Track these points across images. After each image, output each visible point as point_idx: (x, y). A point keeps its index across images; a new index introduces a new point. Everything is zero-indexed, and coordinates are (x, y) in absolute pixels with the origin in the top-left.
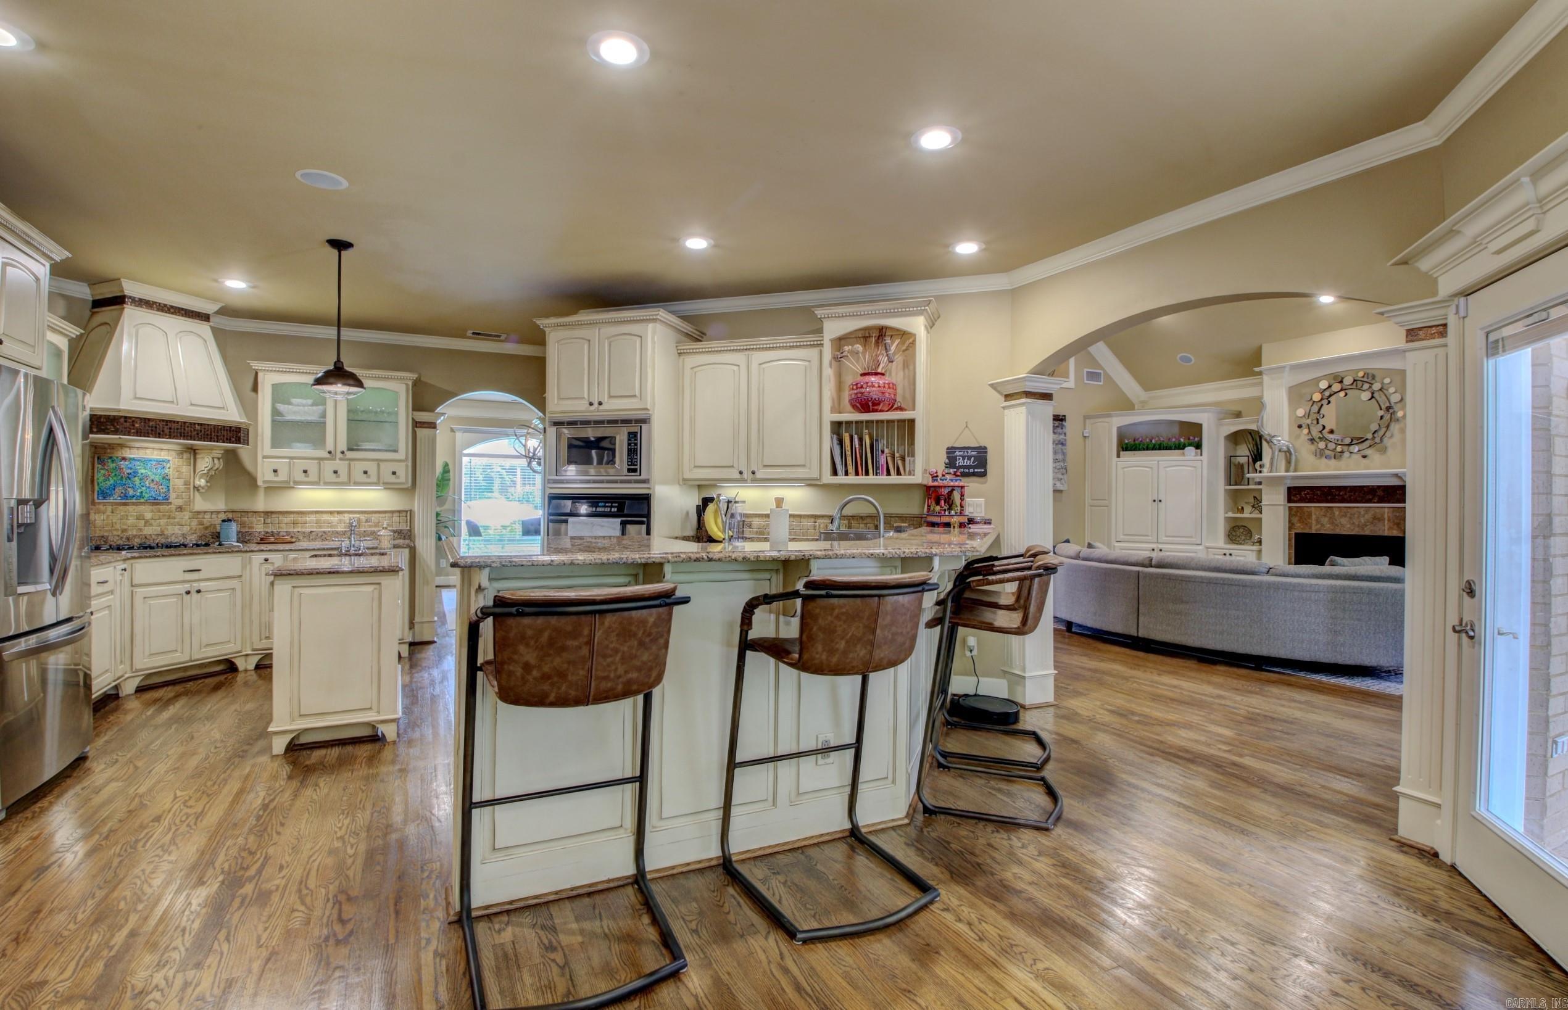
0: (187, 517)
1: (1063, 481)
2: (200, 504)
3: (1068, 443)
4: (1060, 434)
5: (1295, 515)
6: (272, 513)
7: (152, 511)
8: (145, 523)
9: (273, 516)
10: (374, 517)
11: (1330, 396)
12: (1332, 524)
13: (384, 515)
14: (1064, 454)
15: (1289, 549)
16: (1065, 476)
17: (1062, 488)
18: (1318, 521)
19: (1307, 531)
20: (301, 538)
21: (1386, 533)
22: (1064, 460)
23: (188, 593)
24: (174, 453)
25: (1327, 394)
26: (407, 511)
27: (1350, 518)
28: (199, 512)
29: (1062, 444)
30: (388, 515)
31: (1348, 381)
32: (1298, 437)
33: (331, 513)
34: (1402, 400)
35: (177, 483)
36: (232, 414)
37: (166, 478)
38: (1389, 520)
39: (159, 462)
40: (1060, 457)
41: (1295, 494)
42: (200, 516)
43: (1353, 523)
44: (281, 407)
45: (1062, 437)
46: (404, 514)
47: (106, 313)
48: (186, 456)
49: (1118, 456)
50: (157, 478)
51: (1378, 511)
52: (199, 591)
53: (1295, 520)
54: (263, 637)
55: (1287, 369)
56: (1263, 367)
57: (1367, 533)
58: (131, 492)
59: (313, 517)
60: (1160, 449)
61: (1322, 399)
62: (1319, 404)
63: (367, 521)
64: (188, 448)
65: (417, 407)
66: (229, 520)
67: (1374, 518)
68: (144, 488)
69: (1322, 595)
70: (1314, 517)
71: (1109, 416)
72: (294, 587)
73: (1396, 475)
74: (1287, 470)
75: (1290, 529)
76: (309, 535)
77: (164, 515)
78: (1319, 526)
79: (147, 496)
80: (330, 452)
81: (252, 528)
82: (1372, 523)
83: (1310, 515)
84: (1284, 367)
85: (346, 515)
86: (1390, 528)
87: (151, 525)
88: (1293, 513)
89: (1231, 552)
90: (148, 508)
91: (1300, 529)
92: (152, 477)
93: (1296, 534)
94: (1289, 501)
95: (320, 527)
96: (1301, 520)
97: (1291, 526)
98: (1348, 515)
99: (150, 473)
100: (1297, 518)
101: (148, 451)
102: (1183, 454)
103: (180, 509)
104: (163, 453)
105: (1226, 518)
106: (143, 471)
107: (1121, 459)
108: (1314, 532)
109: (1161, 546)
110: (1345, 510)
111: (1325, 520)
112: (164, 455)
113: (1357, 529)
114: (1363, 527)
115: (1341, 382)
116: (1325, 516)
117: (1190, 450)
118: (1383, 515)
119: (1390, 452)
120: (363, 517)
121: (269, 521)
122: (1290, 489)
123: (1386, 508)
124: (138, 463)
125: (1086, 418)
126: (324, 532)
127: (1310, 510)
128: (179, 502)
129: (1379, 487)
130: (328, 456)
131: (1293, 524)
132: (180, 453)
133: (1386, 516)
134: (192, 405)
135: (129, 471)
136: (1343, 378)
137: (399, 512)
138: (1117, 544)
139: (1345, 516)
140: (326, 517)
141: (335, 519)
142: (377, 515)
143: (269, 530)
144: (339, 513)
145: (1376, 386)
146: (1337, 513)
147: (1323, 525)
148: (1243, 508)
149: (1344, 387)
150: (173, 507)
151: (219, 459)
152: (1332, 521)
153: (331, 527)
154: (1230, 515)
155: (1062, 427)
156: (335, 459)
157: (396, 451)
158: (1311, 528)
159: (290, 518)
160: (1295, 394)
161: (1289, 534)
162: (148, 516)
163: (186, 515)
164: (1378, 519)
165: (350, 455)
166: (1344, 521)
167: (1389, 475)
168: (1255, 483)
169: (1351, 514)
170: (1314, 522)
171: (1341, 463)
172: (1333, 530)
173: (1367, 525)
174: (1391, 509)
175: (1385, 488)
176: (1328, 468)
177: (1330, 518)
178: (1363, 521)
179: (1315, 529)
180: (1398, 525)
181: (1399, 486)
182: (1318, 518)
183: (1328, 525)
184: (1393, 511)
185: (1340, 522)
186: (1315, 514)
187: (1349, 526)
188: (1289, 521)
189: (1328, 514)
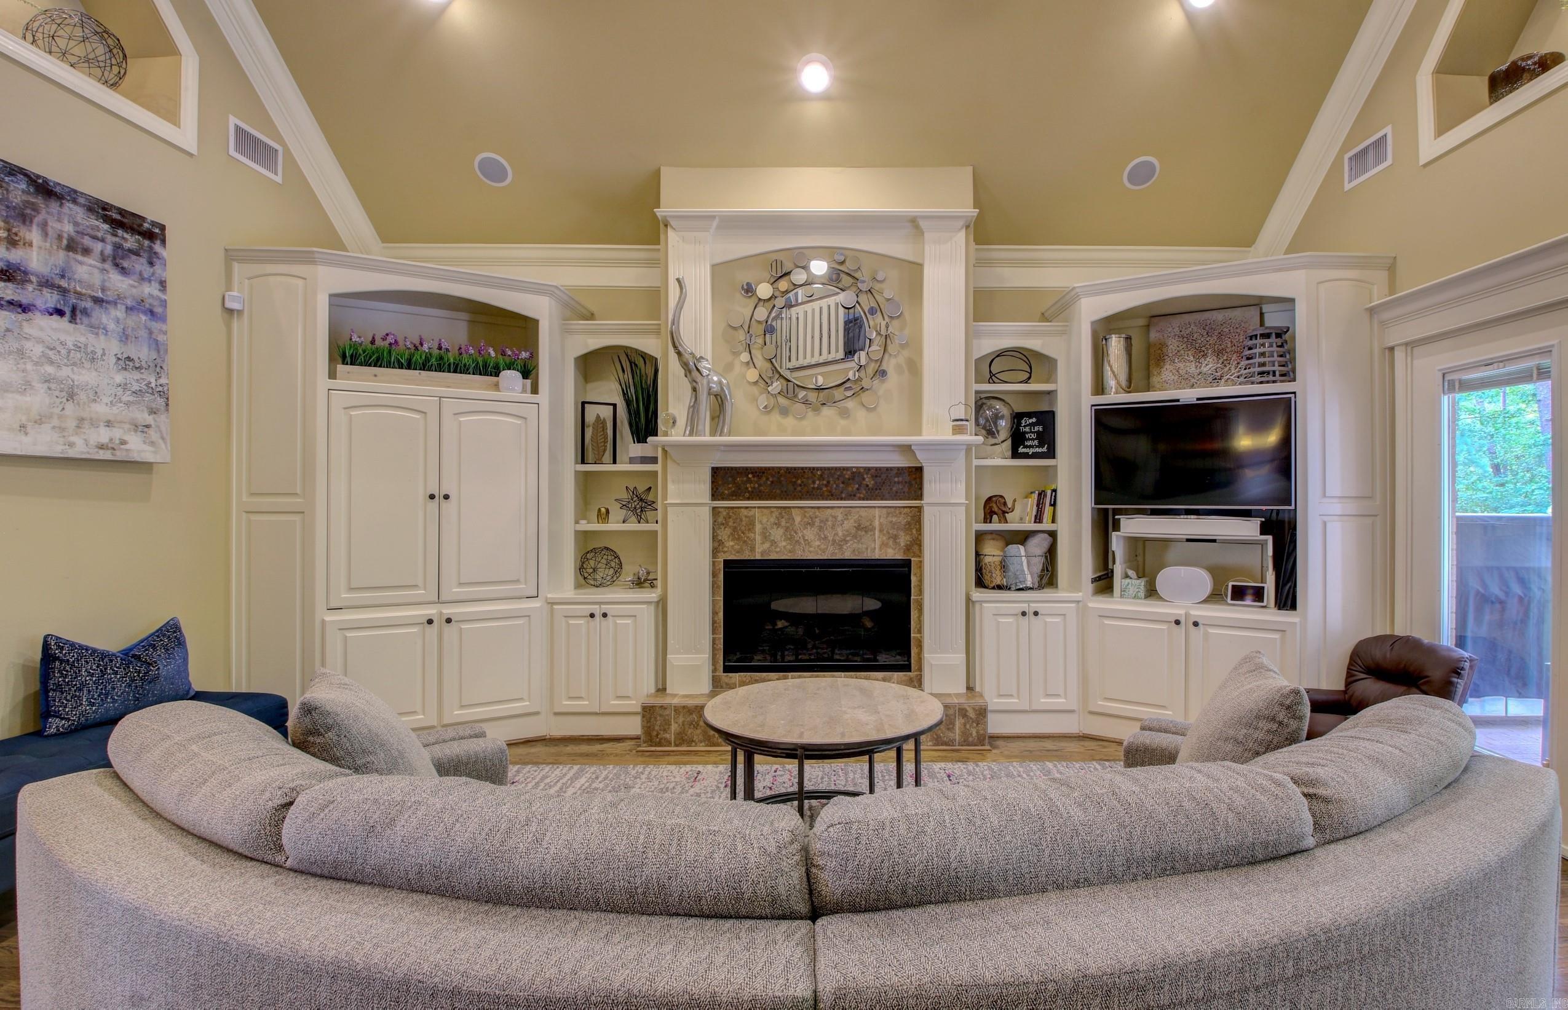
1: (153, 434)
3: (171, 312)
4: (142, 279)
5: (725, 524)
12: (790, 539)
14: (158, 346)
15: (714, 594)
16: (163, 418)
17: (149, 457)
18: (765, 537)
19: (746, 556)
21: (877, 554)
22: (158, 368)
27: (821, 528)
29: (152, 313)
32: (732, 365)
38: (881, 531)
40: (142, 353)
41: (725, 481)
43: (826, 538)
45: (150, 290)
49: (332, 375)
53: (724, 534)
55: (715, 223)
57: (848, 555)
60: (440, 368)
67: (859, 528)
70: (758, 527)
71: (308, 259)
73: (906, 448)
74: (714, 435)
75: (715, 552)
78: (767, 545)
82: (855, 537)
83: (751, 524)
84: (710, 217)
86: (884, 545)
88: (721, 520)
89: (605, 608)
91: (733, 551)
93: (725, 561)
94: (715, 495)
96: (736, 535)
97: (716, 546)
98: (817, 522)
100: (728, 531)
102: (496, 387)
105: (577, 532)
107: (338, 383)
108: (758, 557)
109: (448, 611)
110: (811, 512)
111: (777, 534)
113: (831, 549)
114: (840, 544)
116: (778, 525)
117: (510, 377)
118: (872, 521)
119: (881, 406)
122: (715, 471)
123: (878, 509)
125: (232, 256)
127: (751, 513)
129: (868, 469)
131: (721, 543)
133: (877, 523)
138: (330, 617)
139: (812, 524)
146: (798, 519)
147: (773, 543)
148: (608, 511)
152: (790, 533)
154: (583, 525)
155: (153, 259)
158: (753, 549)
160: (726, 278)
161: (714, 563)
164: (862, 529)
166: (810, 534)
167: (891, 449)
168: (632, 461)
169: (821, 521)
170: (758, 538)
171: (805, 423)
172: (790, 552)
173: (847, 542)
174: (884, 510)
175: (878, 473)
176: (782, 431)
177: (787, 529)
178: (840, 534)
179: (760, 551)
180: (895, 538)
181: (898, 468)
182: (765, 528)
183: (784, 544)
184: (888, 514)
185: (803, 537)
186: (761, 522)
187: (818, 543)
188: (714, 537)
189: (783, 522)
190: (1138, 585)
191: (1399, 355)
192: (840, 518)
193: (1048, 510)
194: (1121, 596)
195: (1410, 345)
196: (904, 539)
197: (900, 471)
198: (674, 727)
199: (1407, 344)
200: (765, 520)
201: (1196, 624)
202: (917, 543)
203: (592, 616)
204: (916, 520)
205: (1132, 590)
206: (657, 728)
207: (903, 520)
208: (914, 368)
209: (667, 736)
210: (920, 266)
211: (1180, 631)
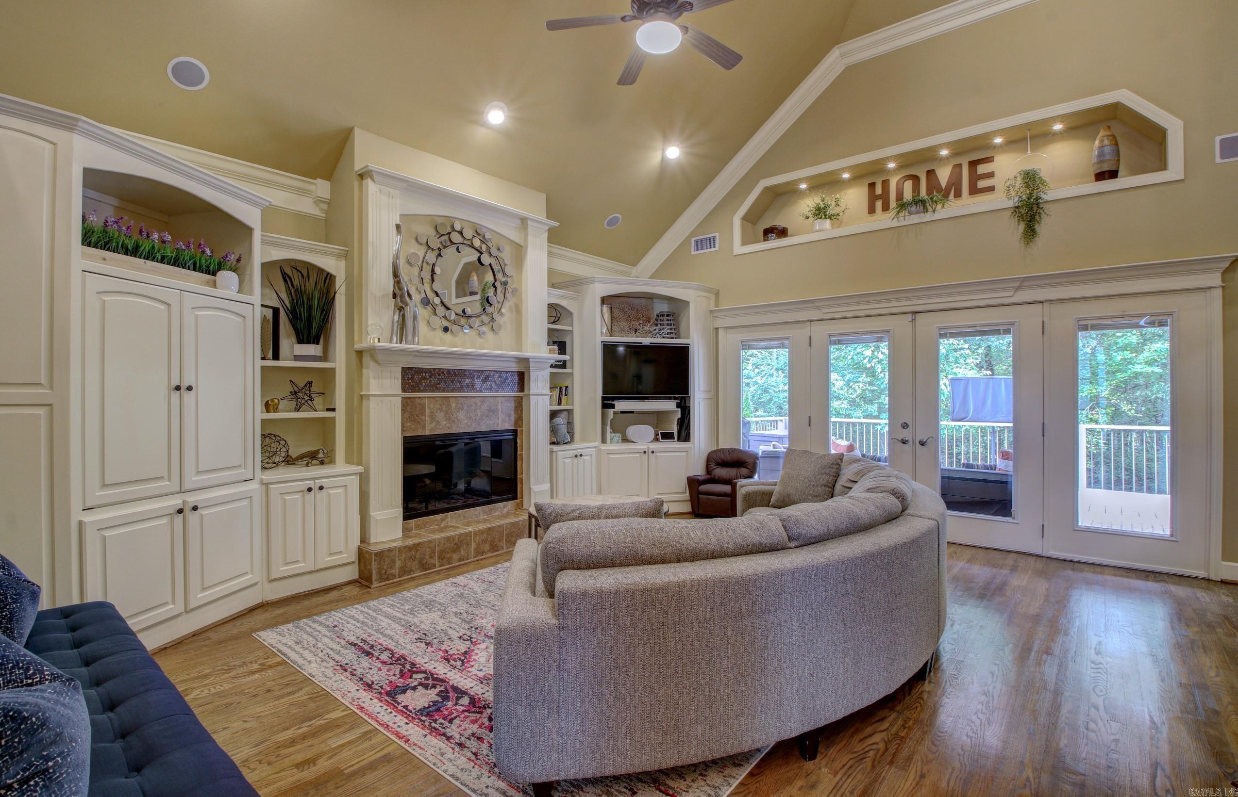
5: (404, 410)
12: (449, 419)
18: (432, 417)
19: (420, 433)
21: (500, 427)
27: (467, 411)
38: (502, 412)
41: (411, 378)
43: (470, 418)
49: (85, 256)
51: (493, 400)
53: (409, 416)
55: (405, 186)
57: (483, 428)
67: (489, 410)
70: (428, 411)
71: (66, 124)
78: (434, 424)
82: (486, 416)
83: (424, 409)
86: (502, 421)
88: (407, 406)
89: (317, 482)
91: (415, 429)
93: (404, 438)
94: (404, 388)
96: (413, 417)
97: (404, 426)
98: (465, 407)
102: (217, 285)
108: (428, 433)
110: (461, 400)
111: (440, 416)
113: (473, 425)
114: (478, 421)
115: (460, 232)
116: (441, 409)
117: (229, 277)
118: (497, 405)
122: (405, 370)
123: (500, 398)
127: (423, 401)
129: (495, 372)
131: (407, 423)
133: (500, 407)
136: (463, 227)
139: (462, 409)
146: (454, 405)
147: (438, 423)
148: (278, 402)
152: (448, 415)
158: (424, 428)
167: (513, 360)
168: (297, 358)
169: (468, 406)
170: (428, 419)
171: (457, 339)
172: (449, 428)
173: (482, 420)
174: (504, 399)
175: (501, 375)
176: (443, 343)
177: (447, 413)
178: (479, 414)
179: (428, 429)
180: (508, 416)
181: (512, 372)
182: (432, 412)
183: (444, 423)
184: (505, 401)
185: (457, 417)
186: (429, 408)
187: (466, 421)
188: (403, 420)
189: (444, 407)
190: (618, 437)
191: (721, 331)
192: (479, 404)
193: (564, 397)
194: (611, 443)
195: (726, 328)
196: (513, 417)
197: (513, 374)
198: (398, 563)
199: (724, 328)
200: (432, 406)
201: (653, 452)
202: (521, 419)
203: (310, 490)
204: (520, 404)
205: (616, 439)
206: (385, 567)
207: (512, 405)
208: (518, 309)
209: (393, 571)
210: (524, 249)
211: (645, 456)
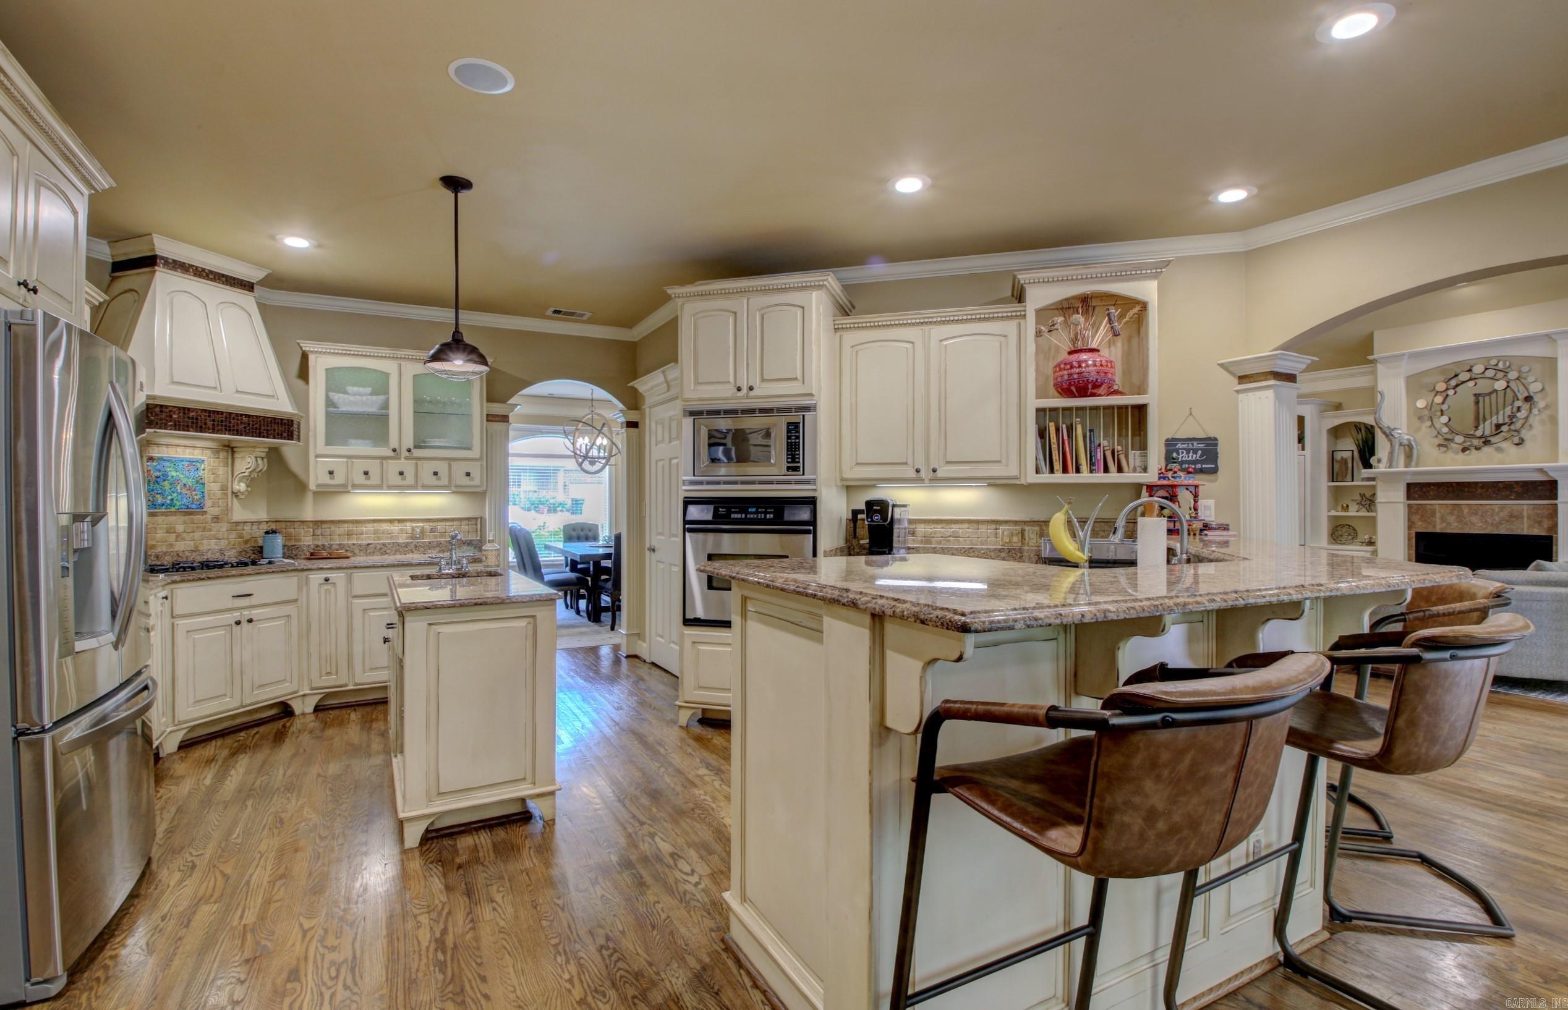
0: (224, 529)
2: (239, 513)
5: (1417, 513)
6: (322, 522)
7: (185, 523)
8: (177, 537)
9: (324, 526)
10: (440, 526)
11: (1457, 386)
12: (1460, 522)
13: (450, 523)
15: (1409, 549)
18: (1443, 519)
19: (1430, 530)
20: (357, 551)
21: (1525, 532)
23: (238, 623)
24: (208, 452)
25: (1453, 383)
26: (476, 519)
27: (1482, 516)
28: (237, 523)
30: (455, 523)
31: (1478, 369)
32: (1418, 429)
33: (391, 521)
34: (1543, 389)
35: (213, 488)
36: (282, 405)
37: (200, 482)
38: (1529, 518)
39: (192, 462)
41: (1416, 490)
42: (240, 528)
43: (1486, 522)
44: (336, 397)
46: (474, 522)
47: (132, 279)
48: (222, 455)
50: (190, 482)
51: (1515, 508)
52: (250, 621)
53: (1415, 518)
54: (324, 673)
55: (1406, 357)
56: (1375, 356)
58: (160, 500)
59: (370, 527)
61: (1447, 389)
62: (1444, 394)
63: (432, 530)
64: (225, 446)
65: (491, 398)
66: (274, 532)
67: (1511, 516)
68: (175, 495)
69: (1544, 604)
70: (1438, 515)
72: (430, 624)
73: (1541, 470)
74: (1406, 466)
75: (1410, 528)
76: (366, 549)
77: (198, 527)
78: (1444, 525)
79: (178, 504)
80: (394, 450)
81: (299, 540)
82: (1508, 521)
83: (1433, 513)
84: (1403, 355)
85: (408, 524)
86: (1530, 526)
87: (184, 539)
88: (1413, 510)
90: (182, 518)
91: (1422, 528)
92: (184, 481)
93: (1416, 533)
94: (1409, 498)
95: (379, 538)
96: (1423, 518)
97: (1411, 525)
98: (1480, 513)
99: (181, 476)
100: (1418, 516)
101: (179, 449)
103: (216, 519)
104: (197, 452)
105: (1329, 516)
106: (174, 474)
108: (1438, 531)
110: (1475, 507)
111: (1451, 519)
112: (197, 454)
113: (1490, 528)
114: (1497, 525)
115: (1470, 370)
116: (1452, 514)
118: (1521, 512)
119: (1528, 443)
120: (427, 526)
121: (319, 532)
122: (1409, 485)
123: (1526, 505)
124: (167, 464)
126: (384, 544)
127: (1433, 507)
128: (216, 511)
129: (1517, 483)
130: (392, 454)
131: (1413, 523)
132: (216, 452)
133: (1525, 514)
134: (237, 391)
135: (158, 474)
136: (1472, 366)
137: (468, 519)
139: (1476, 514)
140: (385, 526)
141: (395, 528)
142: (443, 524)
143: (320, 543)
144: (400, 521)
145: (1513, 375)
146: (1466, 511)
147: (1449, 524)
148: (1348, 506)
149: (1474, 376)
150: (209, 517)
151: (262, 458)
152: (1460, 519)
153: (391, 538)
154: (1333, 513)
156: (400, 459)
157: (469, 448)
158: (1434, 527)
159: (344, 528)
160: (1415, 384)
161: (1409, 534)
162: (180, 528)
163: (224, 527)
164: (1514, 517)
165: (417, 453)
166: (1474, 519)
168: (1363, 480)
169: (1483, 512)
170: (1438, 521)
171: (1470, 457)
172: (1461, 529)
173: (1502, 524)
174: (1531, 506)
175: (1525, 484)
176: (1454, 462)
177: (1458, 516)
178: (1497, 520)
179: (1439, 528)
180: (1540, 523)
181: (1541, 482)
182: (1443, 515)
183: (1456, 524)
184: (1534, 508)
185: (1470, 521)
186: (1440, 512)
187: (1480, 525)
188: (1409, 520)
189: (1456, 512)
192: (1497, 510)
196: (1546, 524)
197: (1542, 483)
200: (1442, 511)
202: (1554, 527)
204: (1554, 512)
207: (1546, 512)
208: (1554, 421)
210: (1556, 359)
